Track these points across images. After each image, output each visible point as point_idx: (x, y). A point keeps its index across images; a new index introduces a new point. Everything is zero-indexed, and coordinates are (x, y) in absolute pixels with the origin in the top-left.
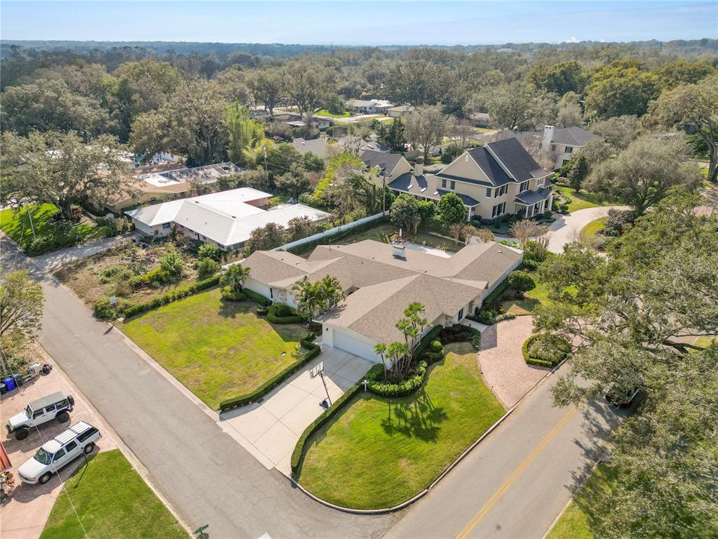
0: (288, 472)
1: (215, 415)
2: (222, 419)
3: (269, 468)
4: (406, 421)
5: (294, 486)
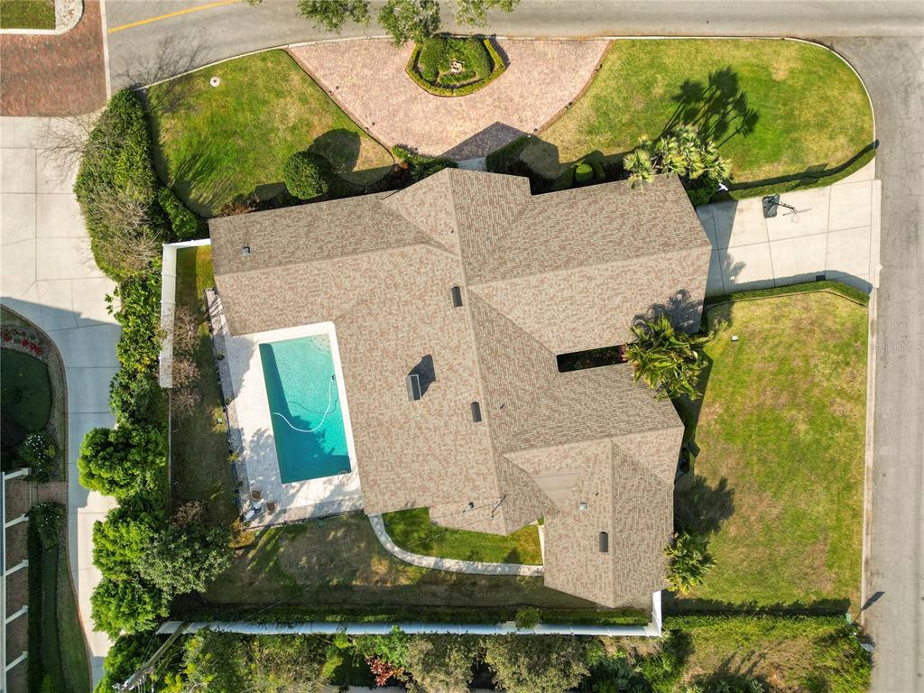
1: (873, 299)
3: (879, 182)
5: (877, 142)
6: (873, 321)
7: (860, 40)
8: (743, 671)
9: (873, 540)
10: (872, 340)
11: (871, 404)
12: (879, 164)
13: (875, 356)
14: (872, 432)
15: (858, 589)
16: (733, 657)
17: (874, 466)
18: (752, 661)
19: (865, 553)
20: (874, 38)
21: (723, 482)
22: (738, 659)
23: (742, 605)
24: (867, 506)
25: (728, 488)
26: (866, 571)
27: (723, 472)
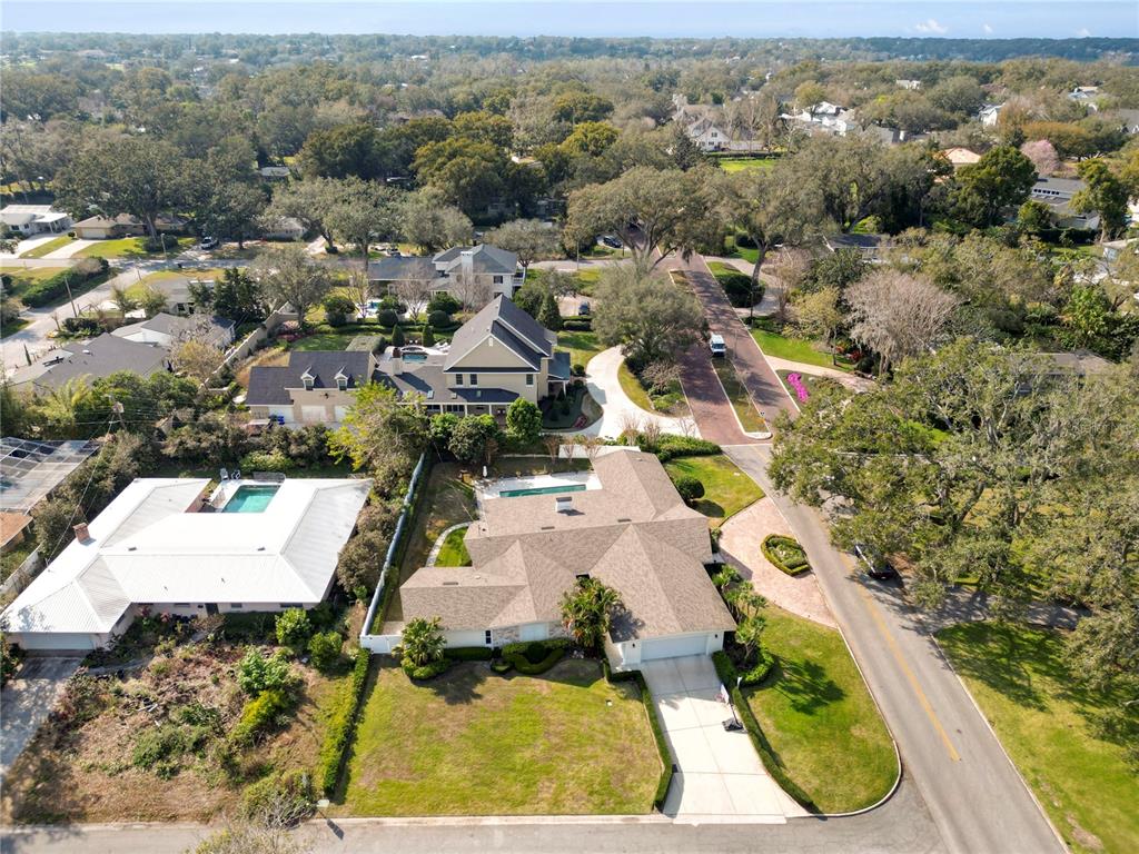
0: (803, 812)
1: (660, 818)
2: (672, 815)
3: (785, 822)
4: (805, 693)
5: (825, 818)
6: (638, 820)
7: (921, 802)
8: (299, 715)
9: (402, 828)
10: (617, 819)
11: (550, 820)
12: (802, 821)
13: (601, 822)
14: (519, 823)
15: (353, 814)
16: (316, 707)
17: (483, 826)
18: (307, 722)
19: (389, 821)
20: (930, 814)
21: (478, 696)
22: (313, 711)
23: (363, 712)
24: (440, 821)
25: (474, 701)
26: (369, 823)
27: (488, 697)
